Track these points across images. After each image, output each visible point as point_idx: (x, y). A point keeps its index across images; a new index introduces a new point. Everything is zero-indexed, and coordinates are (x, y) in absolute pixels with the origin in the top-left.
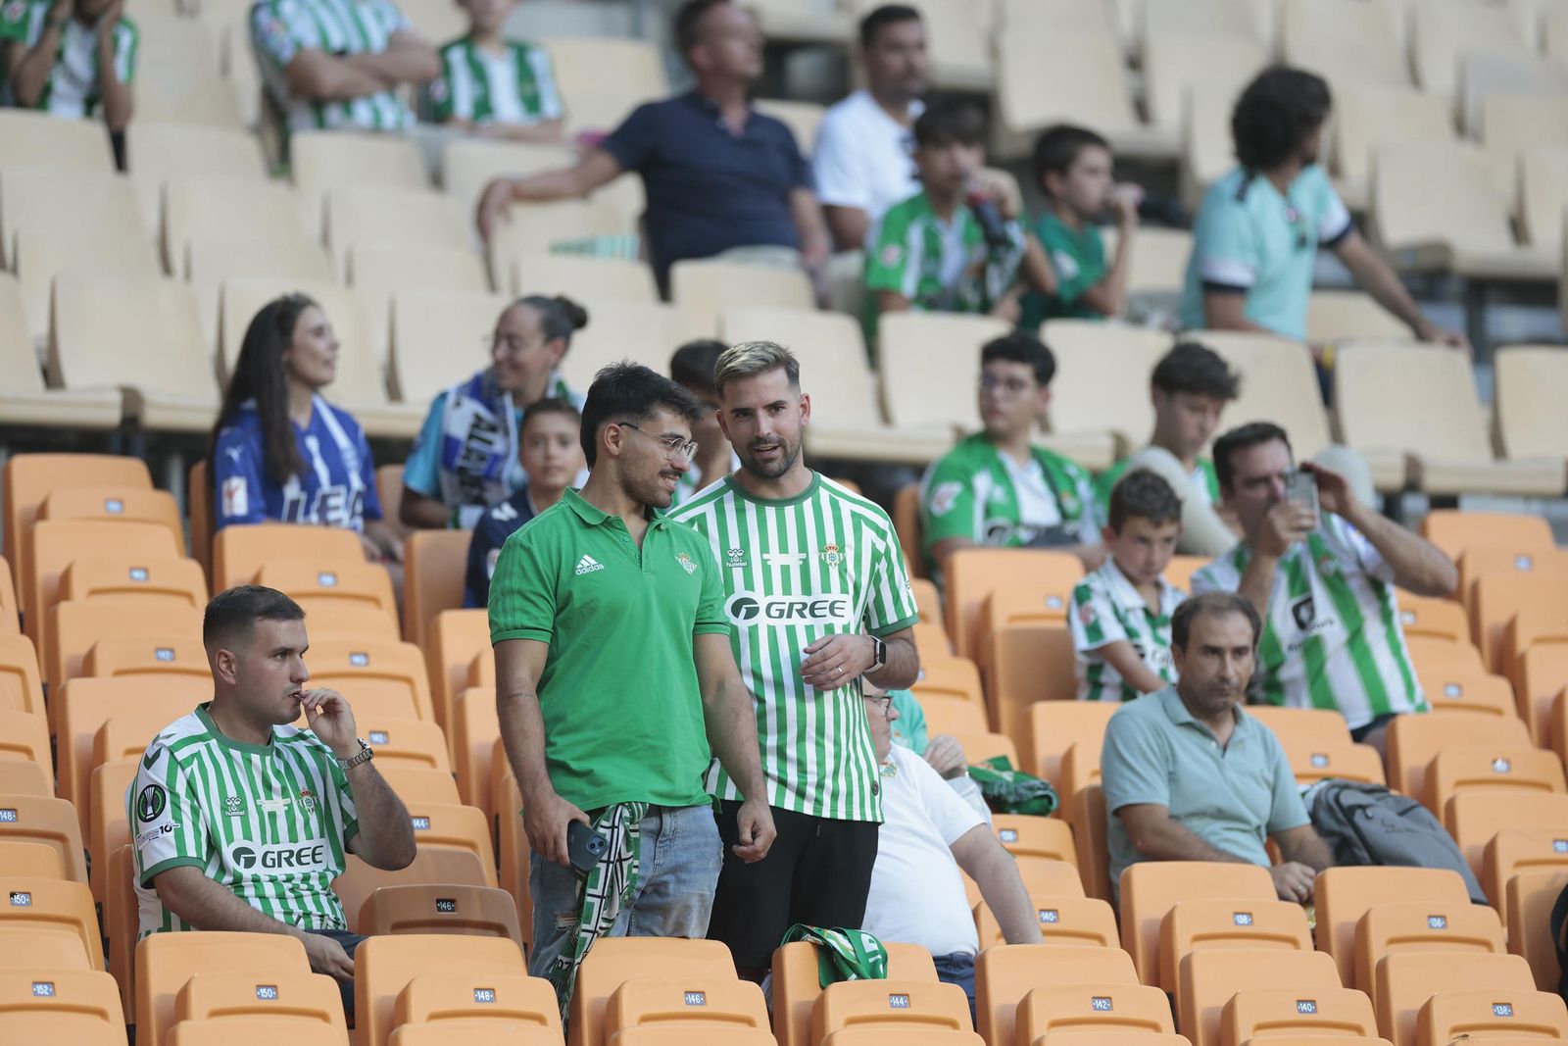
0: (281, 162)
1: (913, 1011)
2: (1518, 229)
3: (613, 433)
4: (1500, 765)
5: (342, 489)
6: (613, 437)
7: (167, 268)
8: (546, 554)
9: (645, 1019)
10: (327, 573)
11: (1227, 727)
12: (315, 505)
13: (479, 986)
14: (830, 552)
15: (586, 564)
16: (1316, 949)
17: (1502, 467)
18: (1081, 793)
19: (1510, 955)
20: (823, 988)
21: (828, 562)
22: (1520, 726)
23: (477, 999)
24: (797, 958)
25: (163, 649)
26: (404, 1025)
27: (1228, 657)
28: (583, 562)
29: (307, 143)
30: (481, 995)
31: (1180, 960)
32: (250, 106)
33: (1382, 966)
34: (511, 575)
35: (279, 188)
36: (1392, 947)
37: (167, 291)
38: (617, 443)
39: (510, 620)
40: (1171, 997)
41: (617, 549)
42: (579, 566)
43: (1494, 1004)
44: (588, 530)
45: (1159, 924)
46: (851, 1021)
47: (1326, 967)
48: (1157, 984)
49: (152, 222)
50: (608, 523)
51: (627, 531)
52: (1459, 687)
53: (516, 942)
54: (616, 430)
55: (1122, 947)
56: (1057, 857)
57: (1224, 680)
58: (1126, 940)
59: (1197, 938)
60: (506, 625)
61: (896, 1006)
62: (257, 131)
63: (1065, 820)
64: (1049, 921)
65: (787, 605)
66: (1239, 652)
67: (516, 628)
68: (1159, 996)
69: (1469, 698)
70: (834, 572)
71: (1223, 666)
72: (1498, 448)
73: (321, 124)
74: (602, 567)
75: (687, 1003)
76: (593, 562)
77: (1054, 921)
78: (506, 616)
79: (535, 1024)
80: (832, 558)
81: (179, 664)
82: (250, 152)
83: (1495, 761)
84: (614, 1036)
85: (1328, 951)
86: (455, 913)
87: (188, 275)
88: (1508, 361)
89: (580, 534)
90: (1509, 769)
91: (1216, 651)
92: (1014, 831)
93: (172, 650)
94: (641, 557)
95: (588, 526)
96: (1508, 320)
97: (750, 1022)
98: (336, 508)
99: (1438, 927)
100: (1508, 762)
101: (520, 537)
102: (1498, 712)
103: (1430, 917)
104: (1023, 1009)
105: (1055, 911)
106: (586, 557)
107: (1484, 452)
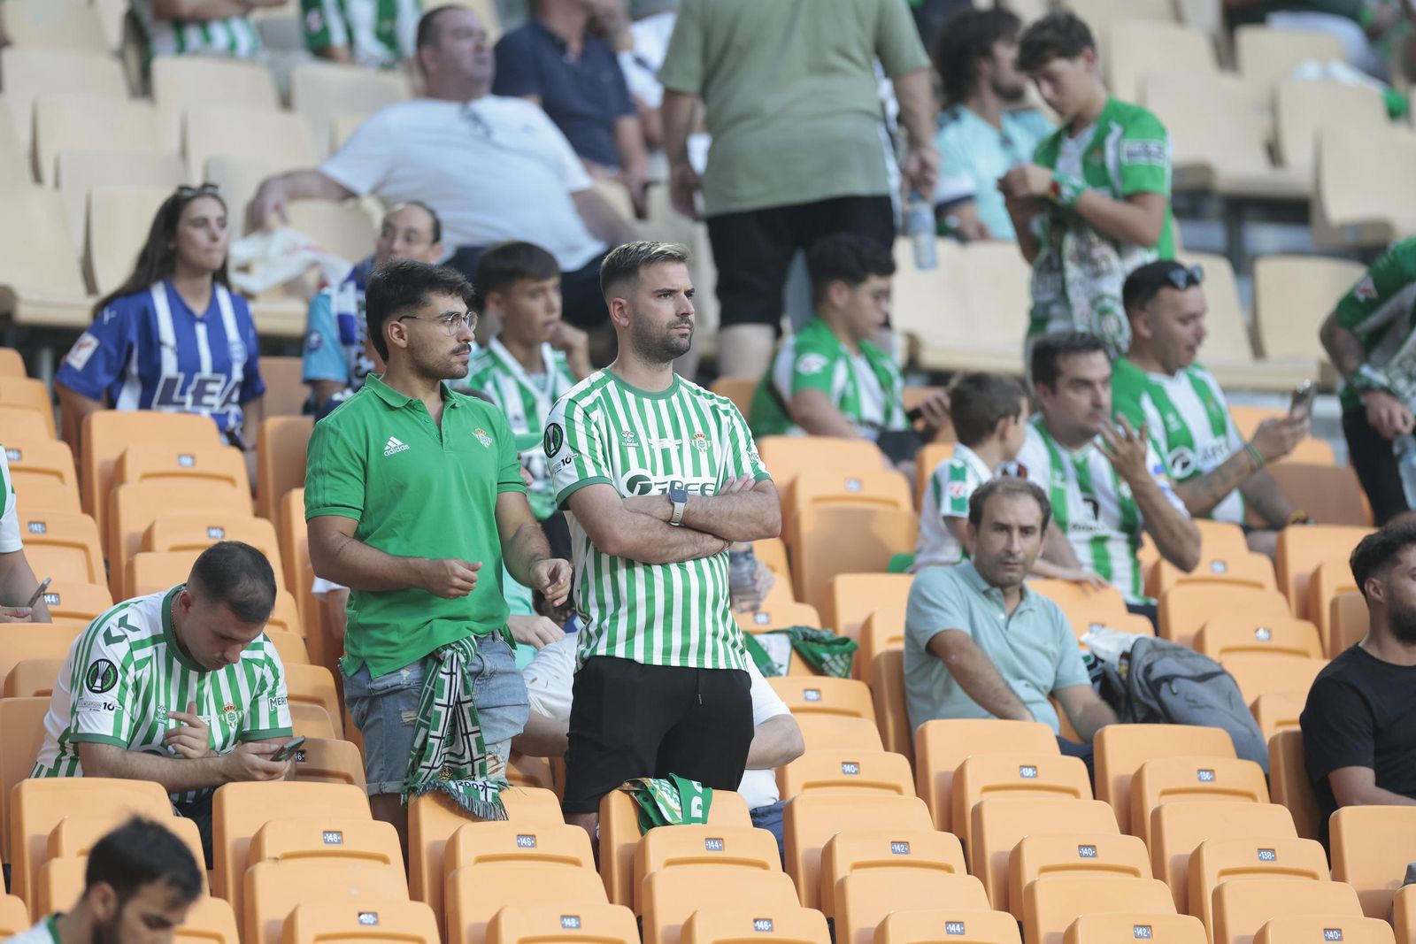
0: (143, 85)
1: (727, 853)
2: (1274, 153)
3: (396, 329)
4: (1262, 633)
5: (223, 378)
6: (397, 332)
7: (37, 177)
8: (354, 436)
9: (481, 860)
10: (187, 455)
11: (1015, 600)
12: (191, 388)
13: (328, 829)
14: (699, 439)
15: (393, 445)
16: (1095, 798)
17: (1261, 366)
18: (878, 658)
19: (1273, 805)
20: (643, 834)
21: (698, 448)
22: (1280, 597)
23: (326, 841)
24: (619, 805)
25: (35, 523)
26: (259, 864)
27: (1016, 533)
28: (390, 443)
29: (167, 67)
30: (330, 837)
31: (971, 808)
32: (114, 30)
33: (1157, 814)
34: (321, 457)
35: (140, 107)
36: (1164, 798)
37: (39, 200)
38: (402, 337)
39: (320, 498)
40: (963, 843)
41: (419, 430)
42: (387, 448)
43: (1259, 849)
44: (392, 412)
45: (952, 775)
46: (670, 863)
47: (1105, 815)
48: (950, 830)
49: (25, 138)
50: (410, 406)
51: (426, 413)
52: (1224, 563)
53: (361, 788)
54: (398, 327)
55: (917, 796)
56: (856, 715)
57: (1010, 554)
58: (921, 789)
59: (987, 789)
60: (316, 502)
61: (712, 849)
62: (120, 55)
63: (865, 681)
64: (851, 773)
65: (669, 483)
66: (1026, 530)
67: (325, 506)
68: (952, 840)
69: (1233, 573)
70: (703, 457)
71: (1010, 541)
72: (1258, 349)
73: (181, 48)
74: (407, 447)
75: (520, 845)
76: (399, 443)
77: (856, 773)
78: (317, 495)
79: (379, 864)
80: (702, 445)
81: (50, 536)
82: (113, 75)
83: (1257, 630)
84: (451, 875)
85: (1107, 800)
86: (305, 763)
87: (57, 184)
88: (1266, 270)
89: (385, 415)
90: (1270, 638)
91: (1005, 528)
92: (817, 691)
93: (43, 524)
94: (441, 438)
95: (391, 408)
96: (1264, 236)
97: (576, 863)
98: (213, 394)
99: (1207, 780)
100: (1269, 631)
101: (329, 422)
102: (1260, 586)
103: (1200, 771)
104: (828, 851)
105: (856, 764)
106: (392, 439)
107: (1244, 351)
